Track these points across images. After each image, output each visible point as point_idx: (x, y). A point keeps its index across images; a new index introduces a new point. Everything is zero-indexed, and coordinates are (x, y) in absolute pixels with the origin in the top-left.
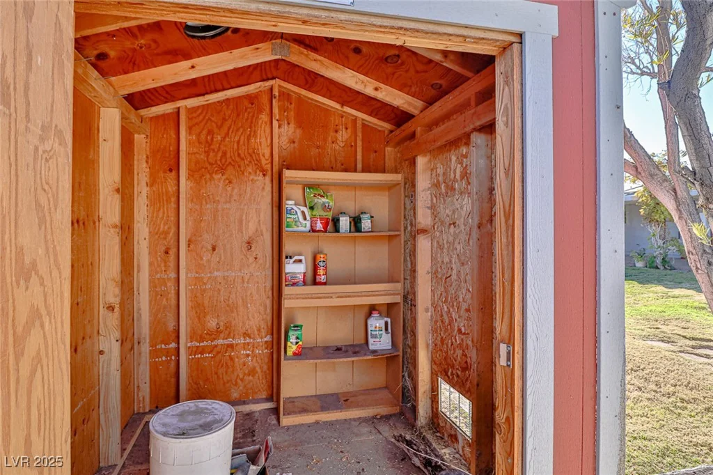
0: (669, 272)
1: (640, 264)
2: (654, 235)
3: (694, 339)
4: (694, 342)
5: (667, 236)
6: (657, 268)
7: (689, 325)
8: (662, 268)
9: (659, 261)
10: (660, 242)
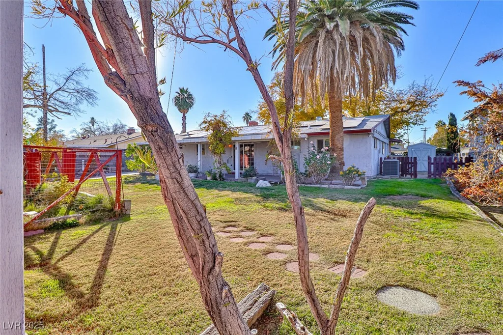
0: (222, 182)
1: (209, 178)
2: (216, 162)
3: (225, 222)
4: (225, 223)
5: (222, 162)
6: (217, 180)
7: (225, 213)
8: (219, 180)
9: (218, 176)
10: (219, 165)
